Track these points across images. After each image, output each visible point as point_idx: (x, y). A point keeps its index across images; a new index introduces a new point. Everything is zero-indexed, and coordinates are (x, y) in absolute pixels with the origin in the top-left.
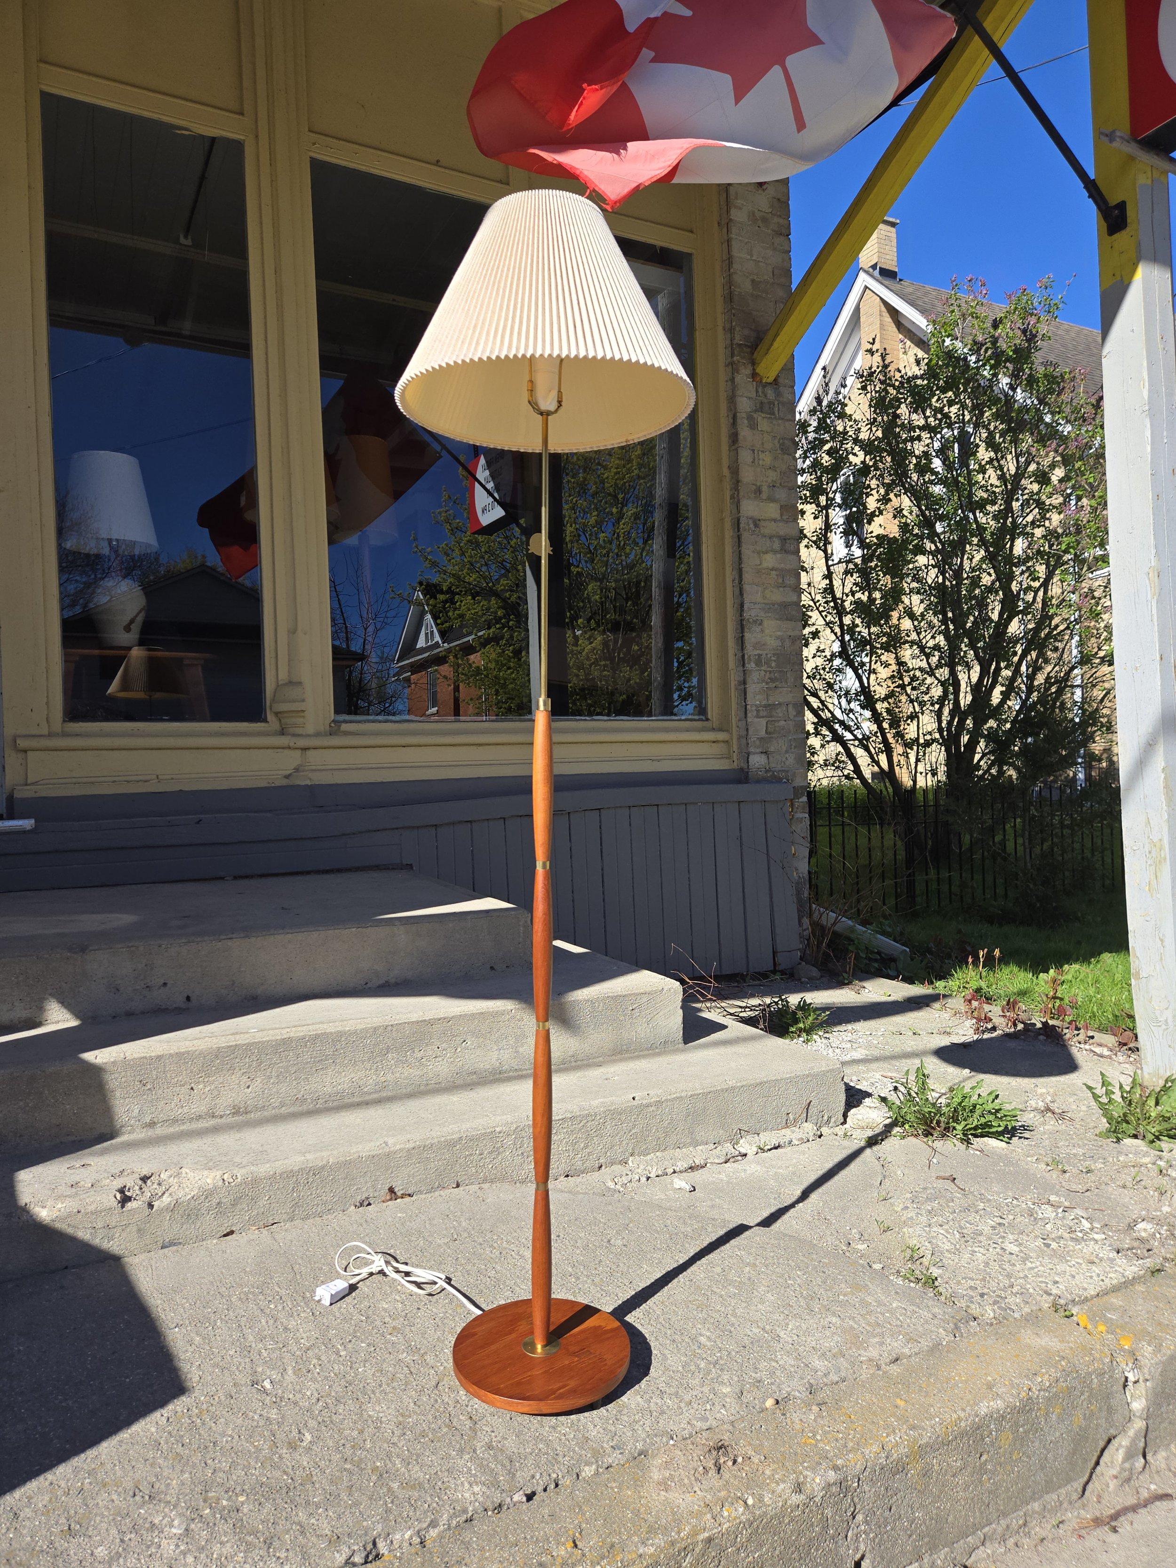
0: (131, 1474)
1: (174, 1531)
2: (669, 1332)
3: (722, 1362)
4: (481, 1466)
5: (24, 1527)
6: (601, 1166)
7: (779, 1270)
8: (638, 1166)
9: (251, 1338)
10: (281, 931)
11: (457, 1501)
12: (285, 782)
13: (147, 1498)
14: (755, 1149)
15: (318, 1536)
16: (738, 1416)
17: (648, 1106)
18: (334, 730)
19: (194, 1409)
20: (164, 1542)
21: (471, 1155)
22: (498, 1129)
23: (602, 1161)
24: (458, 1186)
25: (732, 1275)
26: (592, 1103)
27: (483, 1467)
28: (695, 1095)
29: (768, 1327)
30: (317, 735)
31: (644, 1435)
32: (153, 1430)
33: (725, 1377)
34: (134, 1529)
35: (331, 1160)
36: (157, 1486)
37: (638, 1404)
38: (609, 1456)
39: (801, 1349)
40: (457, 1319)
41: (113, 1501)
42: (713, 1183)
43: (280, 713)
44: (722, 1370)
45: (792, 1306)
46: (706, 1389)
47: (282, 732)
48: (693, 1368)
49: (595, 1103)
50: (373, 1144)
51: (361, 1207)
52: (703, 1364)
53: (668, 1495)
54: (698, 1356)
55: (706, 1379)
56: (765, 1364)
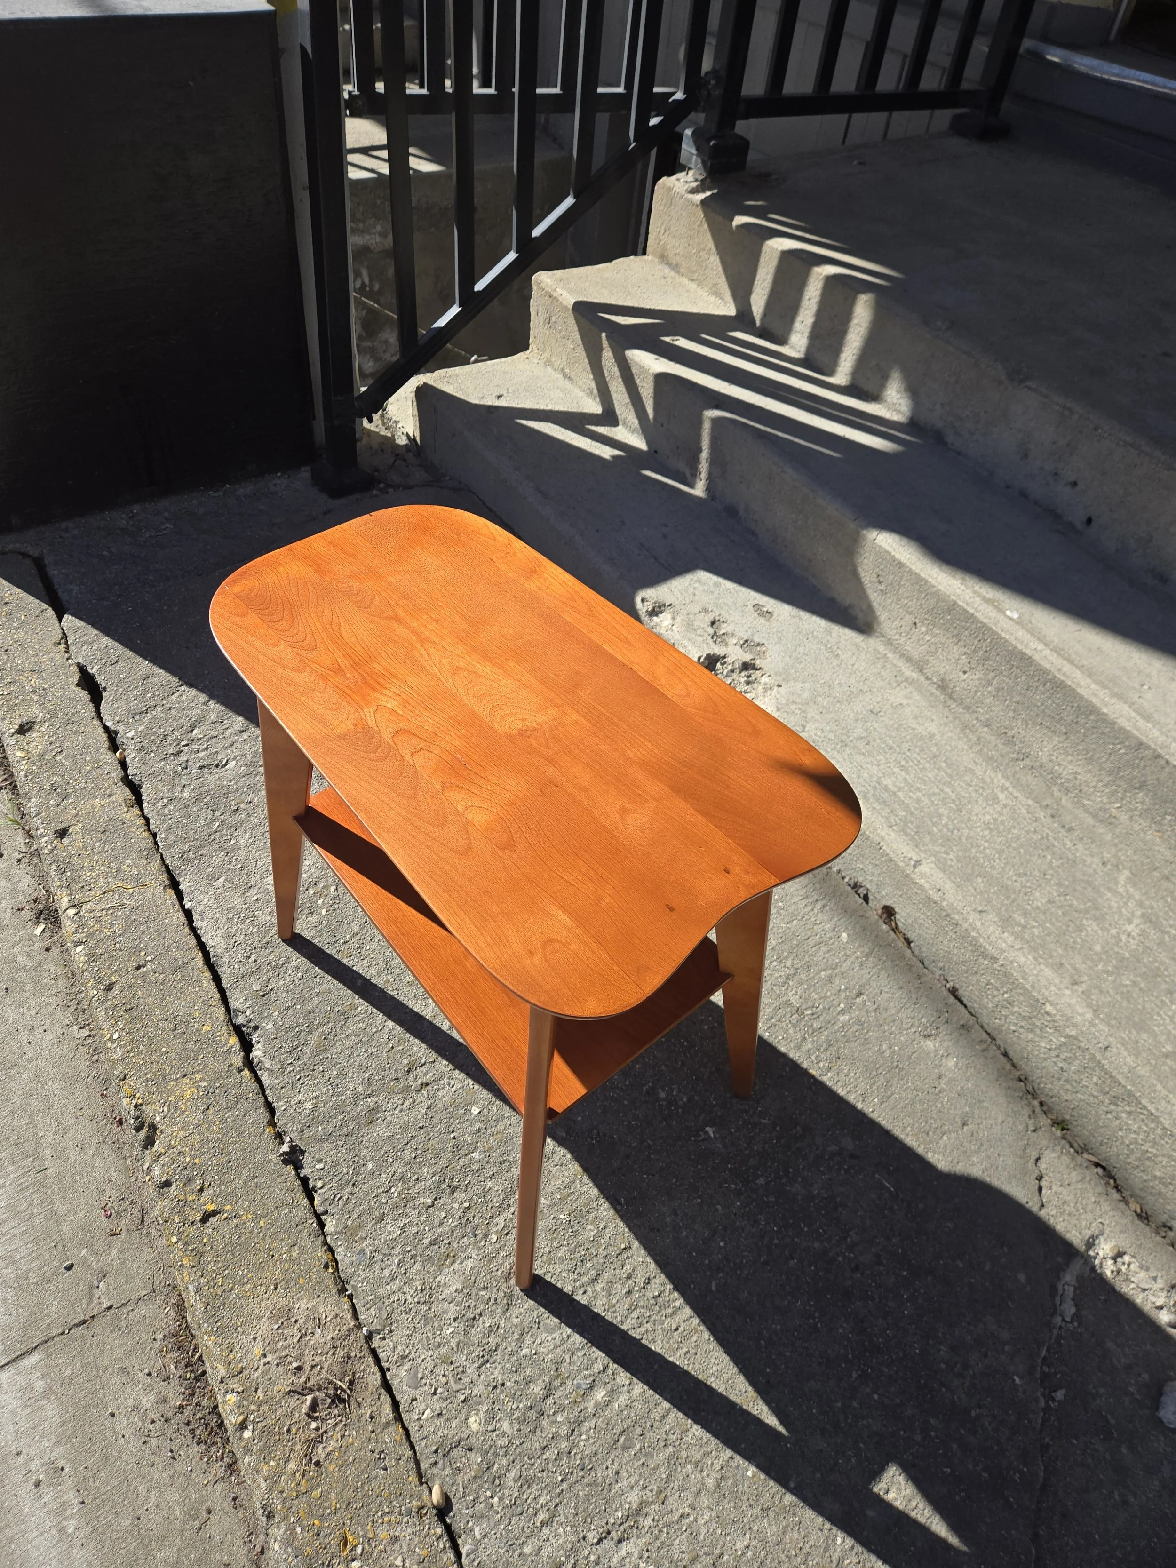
3: (543, 1423)
15: (265, 980)
27: (339, 1108)
29: (646, 1521)
31: (382, 1292)
33: (505, 1426)
38: (347, 1247)
44: (523, 1421)
46: (478, 1390)
48: (527, 1372)
51: (853, 888)
52: (537, 1389)
53: (264, 1319)
54: (557, 1383)
55: (502, 1392)
56: (542, 1500)
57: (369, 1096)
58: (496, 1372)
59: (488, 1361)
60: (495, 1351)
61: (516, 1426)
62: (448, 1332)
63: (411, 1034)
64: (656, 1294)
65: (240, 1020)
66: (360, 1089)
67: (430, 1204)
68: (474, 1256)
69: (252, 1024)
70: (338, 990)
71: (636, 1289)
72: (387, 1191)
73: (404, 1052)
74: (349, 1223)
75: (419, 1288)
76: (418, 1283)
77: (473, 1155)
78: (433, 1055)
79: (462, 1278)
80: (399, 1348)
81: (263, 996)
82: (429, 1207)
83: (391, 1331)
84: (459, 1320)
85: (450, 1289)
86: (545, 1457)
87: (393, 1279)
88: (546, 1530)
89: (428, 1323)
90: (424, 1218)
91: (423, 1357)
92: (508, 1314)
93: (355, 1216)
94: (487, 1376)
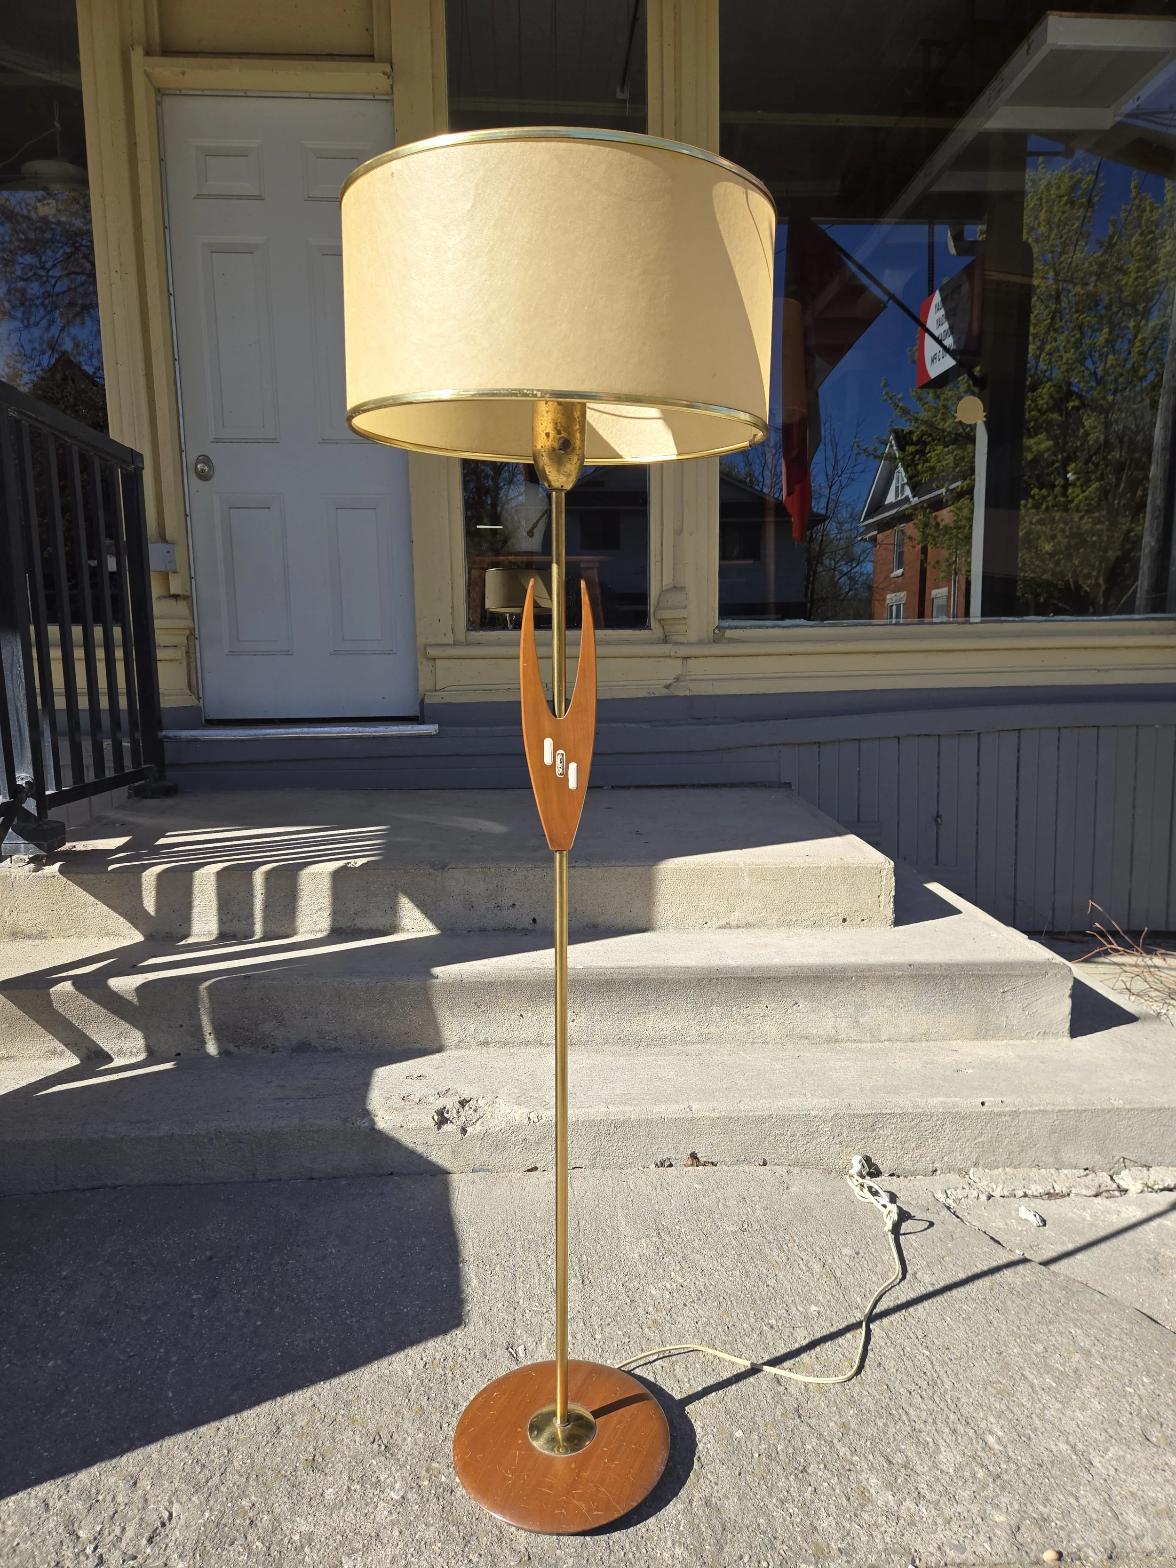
0: (377, 1417)
1: (393, 1495)
2: (952, 1416)
3: (1005, 1477)
4: (691, 1523)
5: (281, 1444)
6: (936, 1170)
7: (1119, 1368)
8: (982, 1180)
9: (521, 1294)
10: (623, 864)
11: (654, 1558)
12: (665, 692)
13: (383, 1447)
14: (1140, 1187)
15: (512, 1550)
16: (1004, 1559)
17: (1000, 1115)
18: (717, 638)
19: (450, 1360)
20: (381, 1504)
21: (782, 1134)
22: (813, 1113)
23: (937, 1165)
24: (765, 1164)
25: (1055, 1361)
26: (929, 1100)
27: (693, 1527)
28: (1064, 1110)
29: (1080, 1446)
30: (700, 643)
31: (880, 1547)
32: (410, 1373)
33: (1004, 1500)
34: (362, 1481)
35: (633, 1116)
36: (395, 1437)
37: (887, 1502)
38: (833, 1561)
39: (1115, 1490)
40: (720, 1329)
41: (355, 1442)
42: (1072, 1220)
43: (663, 620)
44: (1003, 1489)
45: (1121, 1425)
46: (975, 1509)
47: (665, 640)
48: (967, 1474)
49: (934, 1101)
50: (677, 1106)
52: (981, 1474)
54: (978, 1460)
55: (979, 1494)
56: (1061, 1497)
58: (962, 1494)
60: (947, 1489)
61: (1006, 1494)
62: (925, 1513)
67: (812, 1489)
68: (867, 1476)
72: (790, 1515)
74: (810, 1552)
75: (885, 1518)
76: (880, 1519)
79: (883, 1489)
80: (931, 1549)
83: (916, 1551)
84: (917, 1503)
85: (890, 1500)
86: (1030, 1484)
87: (872, 1535)
88: (1081, 1501)
89: (915, 1524)
90: (823, 1498)
91: (942, 1536)
92: (919, 1472)
93: (805, 1545)
94: (965, 1500)
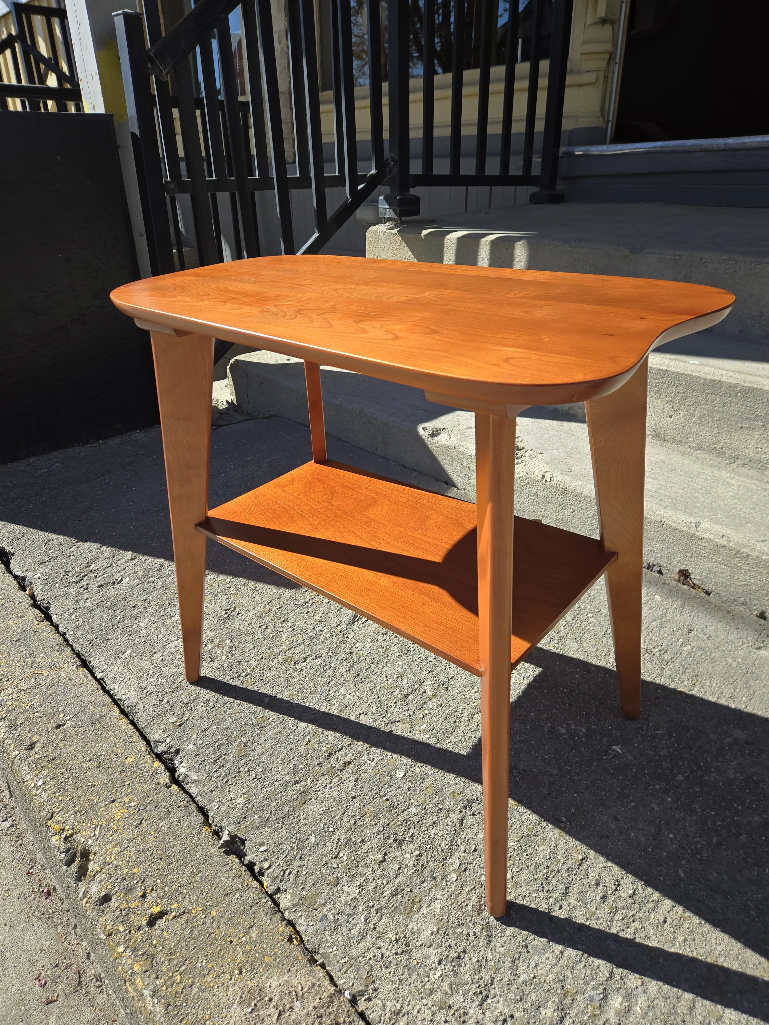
51: (648, 569)
53: (234, 1007)
57: (298, 782)
59: (487, 997)
60: (492, 984)
62: (436, 977)
63: (324, 728)
64: (631, 892)
65: (161, 748)
66: (287, 778)
67: (381, 859)
68: (439, 897)
69: (173, 750)
70: (248, 709)
71: (610, 892)
72: (336, 857)
73: (320, 742)
74: (304, 893)
75: (393, 939)
76: (390, 935)
77: (409, 810)
78: (348, 740)
79: (434, 920)
80: (389, 1004)
81: (180, 725)
82: (381, 862)
83: (376, 990)
84: (444, 962)
85: (425, 933)
87: (364, 937)
89: (413, 973)
90: (378, 873)
91: (417, 1008)
92: (492, 945)
93: (309, 885)
94: (492, 1012)
